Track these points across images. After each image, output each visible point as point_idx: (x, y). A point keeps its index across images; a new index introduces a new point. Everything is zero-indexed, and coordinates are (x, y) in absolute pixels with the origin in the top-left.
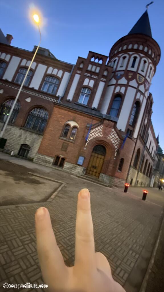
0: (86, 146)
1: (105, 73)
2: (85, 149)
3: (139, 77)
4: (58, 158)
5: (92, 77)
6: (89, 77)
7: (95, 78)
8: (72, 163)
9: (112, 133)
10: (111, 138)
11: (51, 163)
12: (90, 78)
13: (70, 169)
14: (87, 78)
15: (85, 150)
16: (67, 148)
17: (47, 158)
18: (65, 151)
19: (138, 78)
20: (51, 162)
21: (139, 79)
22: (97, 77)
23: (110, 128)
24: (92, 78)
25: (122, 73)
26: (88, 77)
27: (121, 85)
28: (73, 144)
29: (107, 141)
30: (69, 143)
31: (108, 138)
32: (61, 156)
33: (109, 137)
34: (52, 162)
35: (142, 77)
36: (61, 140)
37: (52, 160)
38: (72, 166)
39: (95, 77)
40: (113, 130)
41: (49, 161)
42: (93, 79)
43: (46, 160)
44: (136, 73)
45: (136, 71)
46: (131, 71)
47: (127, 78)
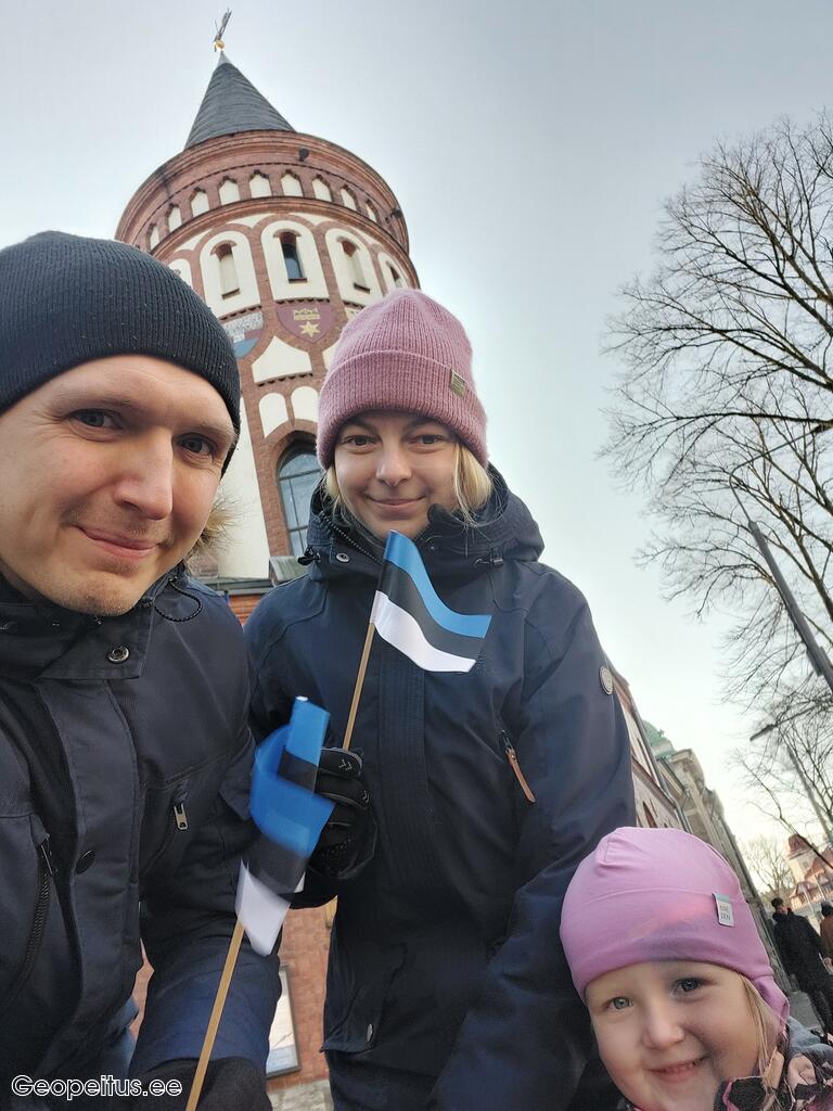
25: (254, 321)
27: (286, 384)
44: (331, 303)
45: (325, 294)
46: (301, 300)
47: (297, 340)
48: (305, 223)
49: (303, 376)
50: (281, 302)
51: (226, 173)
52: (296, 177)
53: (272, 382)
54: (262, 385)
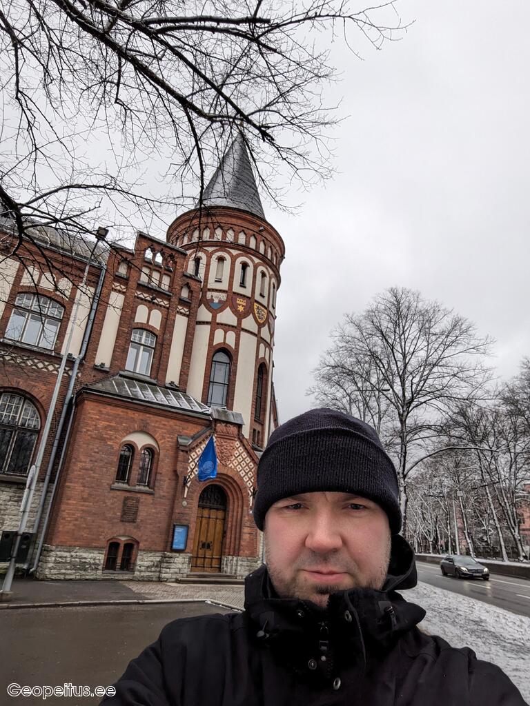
0: (185, 496)
1: (185, 294)
2: (185, 503)
3: (258, 307)
4: (114, 546)
5: (155, 301)
6: (146, 300)
7: (161, 306)
8: (155, 551)
9: (236, 453)
10: (235, 465)
11: (100, 567)
12: (152, 305)
13: (153, 569)
14: (141, 304)
15: (185, 507)
16: (136, 513)
17: (85, 555)
18: (133, 521)
19: (256, 312)
20: (98, 565)
21: (258, 313)
22: (166, 303)
23: (232, 441)
24: (154, 303)
25: (223, 296)
26: (144, 301)
27: (226, 327)
28: (149, 497)
29: (230, 475)
30: (139, 495)
31: (231, 465)
32: (123, 539)
33: (232, 462)
34: (102, 562)
35: (263, 308)
36: (118, 493)
37: (100, 557)
38: (158, 559)
39: (162, 303)
40: (237, 444)
41: (92, 561)
42: (158, 306)
43: (83, 560)
44: (251, 300)
45: (250, 295)
46: (241, 295)
47: (235, 312)
48: (253, 261)
49: (233, 326)
50: (234, 293)
51: (232, 226)
52: (256, 238)
53: (222, 324)
54: (218, 324)
